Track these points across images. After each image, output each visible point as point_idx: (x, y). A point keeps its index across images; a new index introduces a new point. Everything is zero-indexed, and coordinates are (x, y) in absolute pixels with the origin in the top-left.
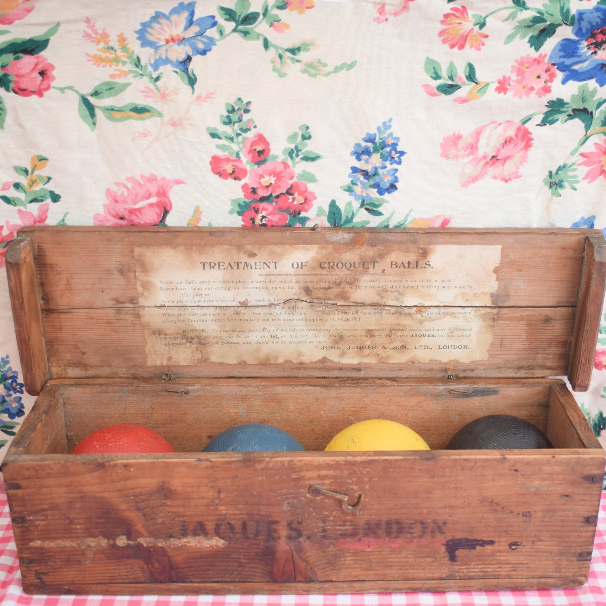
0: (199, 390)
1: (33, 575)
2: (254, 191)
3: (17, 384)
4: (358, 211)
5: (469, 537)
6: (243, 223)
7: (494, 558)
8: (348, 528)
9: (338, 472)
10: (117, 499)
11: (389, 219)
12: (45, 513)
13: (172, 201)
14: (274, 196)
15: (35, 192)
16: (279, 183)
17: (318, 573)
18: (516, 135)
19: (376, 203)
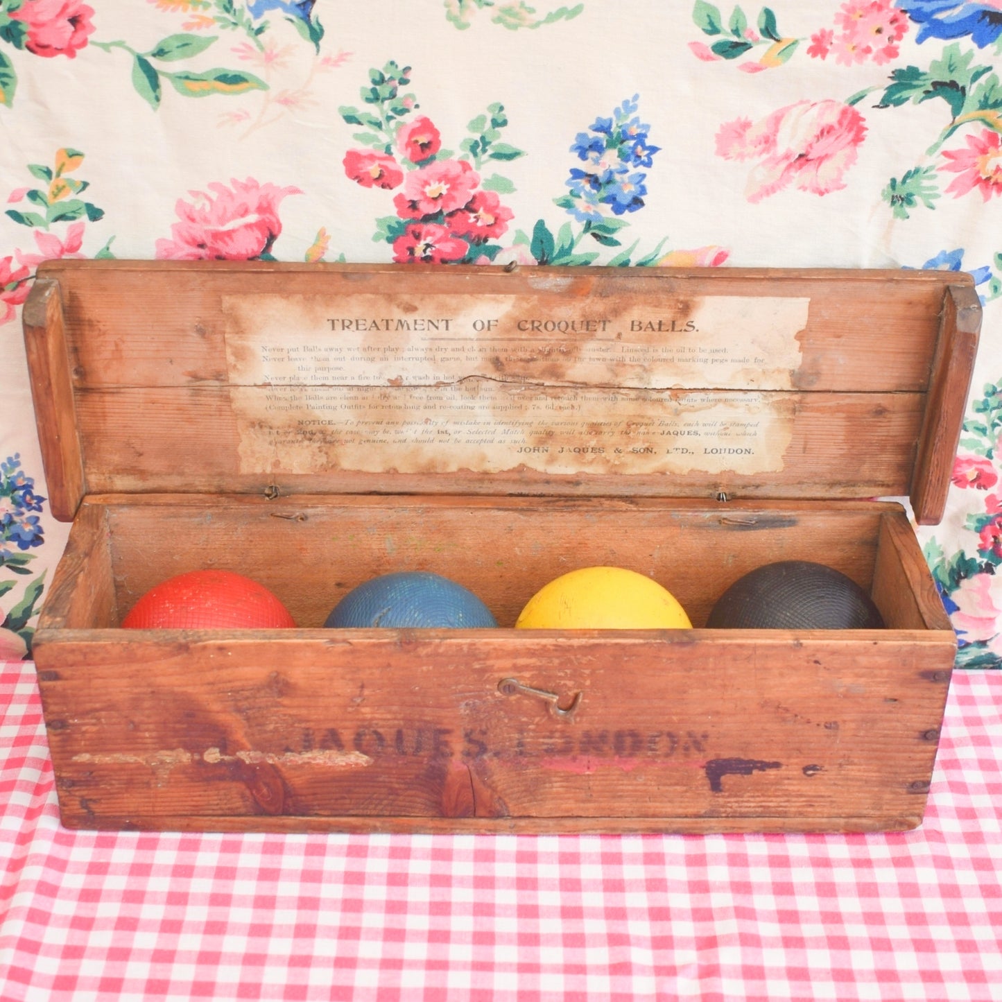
0: (323, 515)
1: (77, 802)
2: (414, 205)
3: (33, 497)
4: (580, 237)
5: (742, 757)
6: (395, 255)
7: (778, 787)
8: (558, 741)
9: (544, 662)
10: (207, 696)
11: (630, 250)
12: (97, 714)
13: (282, 220)
14: (445, 214)
15: (63, 204)
16: (455, 194)
17: (510, 805)
18: (840, 123)
19: (610, 226)
